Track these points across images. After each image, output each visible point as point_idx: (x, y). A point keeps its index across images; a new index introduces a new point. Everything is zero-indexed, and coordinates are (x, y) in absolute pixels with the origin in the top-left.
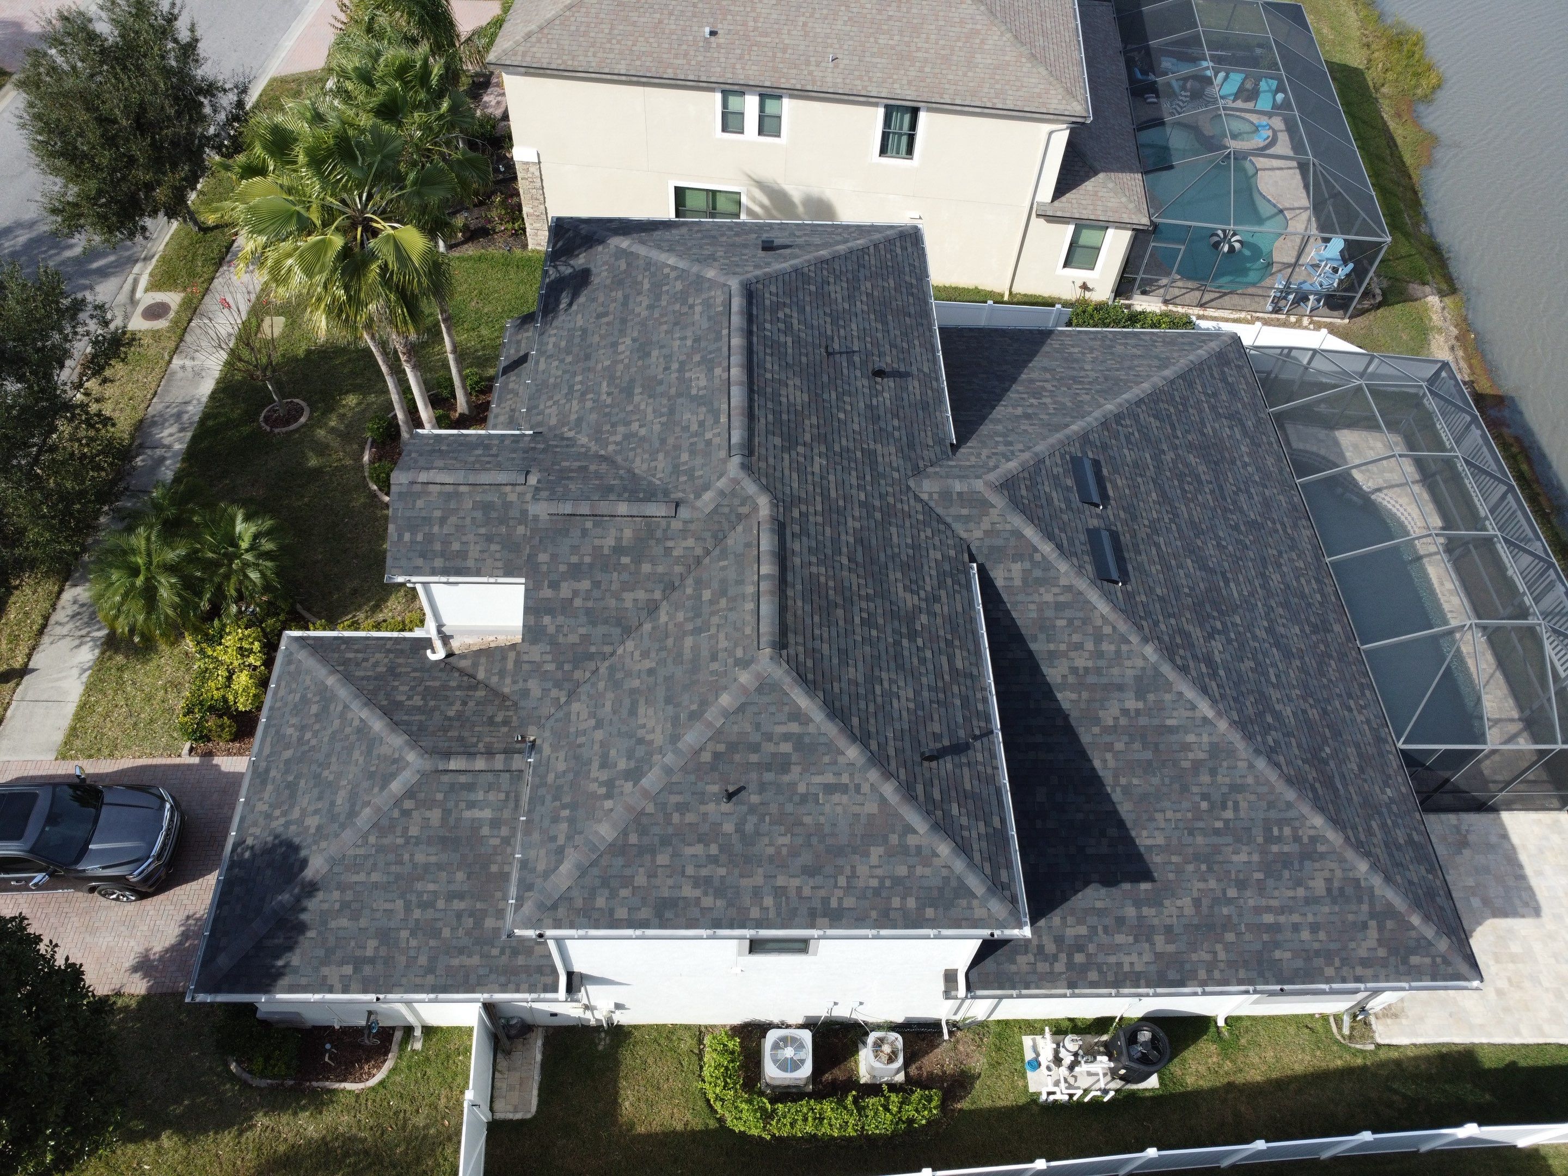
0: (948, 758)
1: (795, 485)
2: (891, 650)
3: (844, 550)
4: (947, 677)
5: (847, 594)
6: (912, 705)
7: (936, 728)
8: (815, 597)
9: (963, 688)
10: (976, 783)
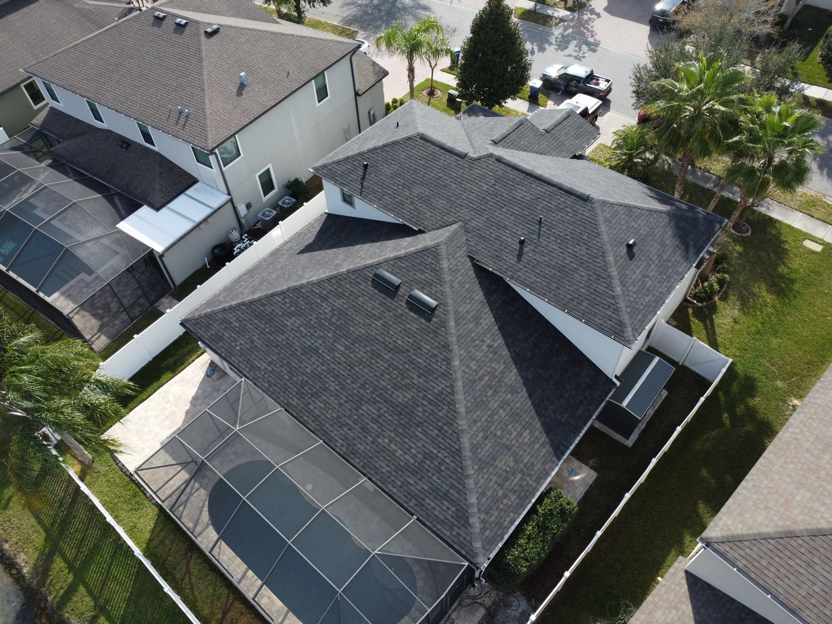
0: (362, 174)
1: (477, 171)
2: (403, 174)
3: (445, 177)
4: (385, 190)
5: (429, 169)
6: (383, 171)
7: (372, 176)
8: (432, 157)
9: (378, 193)
10: (351, 179)
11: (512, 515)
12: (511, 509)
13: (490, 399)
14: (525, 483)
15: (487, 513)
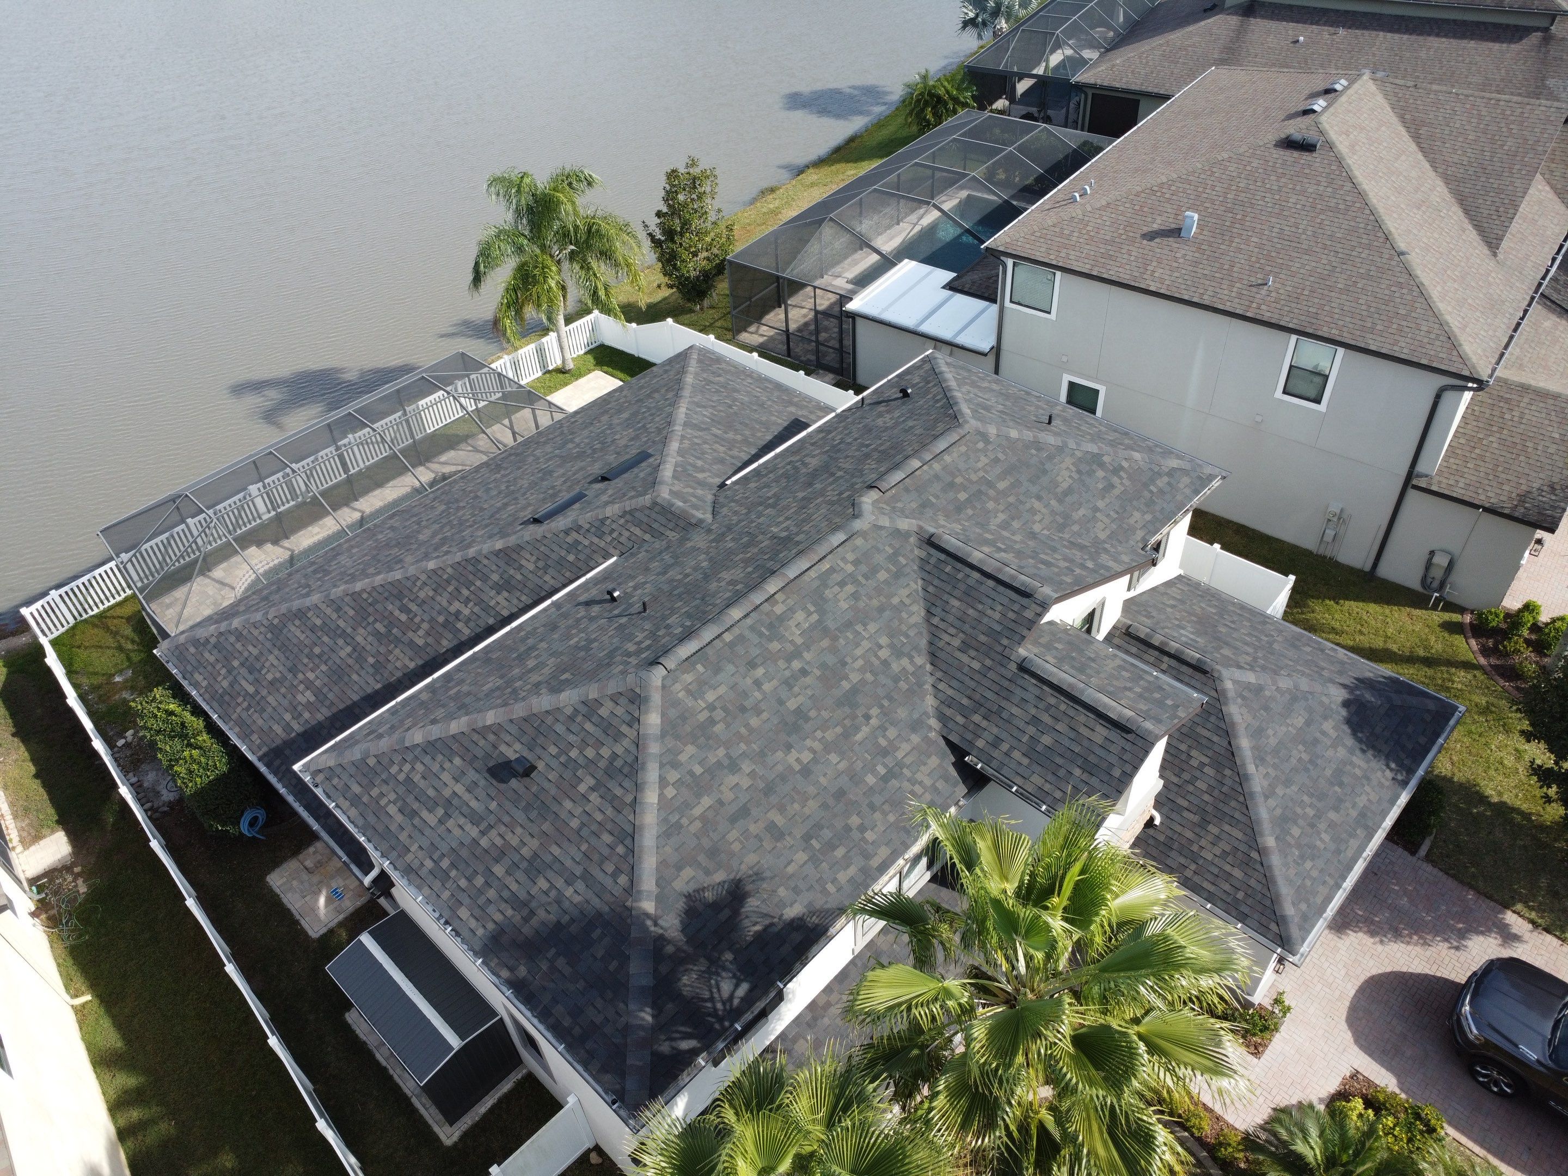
11: (204, 683)
12: (212, 682)
13: (369, 629)
14: (240, 700)
15: (215, 647)
